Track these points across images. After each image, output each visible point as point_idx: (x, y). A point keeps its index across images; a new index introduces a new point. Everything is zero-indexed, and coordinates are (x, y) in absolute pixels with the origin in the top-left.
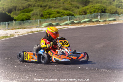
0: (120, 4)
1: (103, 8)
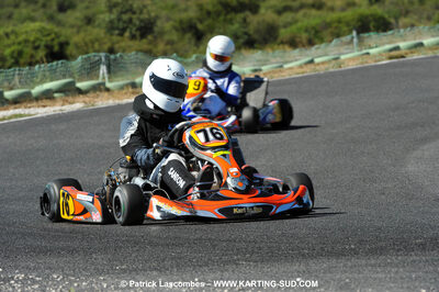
0: (125, 17)
1: (53, 40)
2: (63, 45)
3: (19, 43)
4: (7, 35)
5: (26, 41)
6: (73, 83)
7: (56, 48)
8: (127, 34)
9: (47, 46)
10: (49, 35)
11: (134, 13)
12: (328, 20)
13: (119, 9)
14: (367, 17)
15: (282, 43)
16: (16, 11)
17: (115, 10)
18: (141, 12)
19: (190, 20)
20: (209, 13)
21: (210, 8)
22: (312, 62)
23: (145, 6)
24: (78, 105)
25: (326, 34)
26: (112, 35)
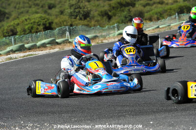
1: (46, 21)
2: (51, 23)
3: (31, 23)
4: (26, 20)
5: (34, 22)
6: (55, 40)
7: (48, 25)
8: (78, 18)
9: (44, 24)
10: (44, 19)
11: (81, 8)
12: (166, 9)
13: (74, 7)
14: (182, 7)
15: (146, 20)
16: (30, 9)
17: (72, 8)
18: (84, 8)
19: (106, 11)
20: (113, 8)
21: (114, 5)
22: (158, 27)
23: (85, 6)
24: (57, 49)
25: (165, 15)
26: (71, 18)
